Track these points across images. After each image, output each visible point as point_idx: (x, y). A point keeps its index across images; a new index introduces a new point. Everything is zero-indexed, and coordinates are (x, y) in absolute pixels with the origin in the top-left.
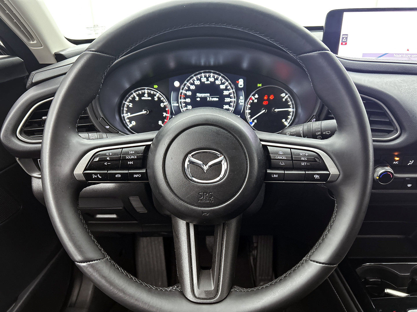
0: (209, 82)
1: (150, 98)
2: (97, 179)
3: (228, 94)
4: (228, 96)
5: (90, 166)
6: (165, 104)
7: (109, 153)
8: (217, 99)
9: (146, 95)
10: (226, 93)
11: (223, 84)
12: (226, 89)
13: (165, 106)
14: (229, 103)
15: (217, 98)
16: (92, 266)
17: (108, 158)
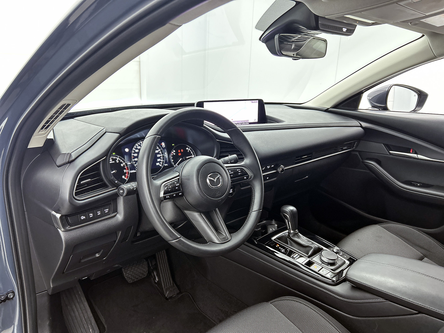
1: (114, 162)
3: (158, 152)
9: (111, 160)
13: (123, 165)
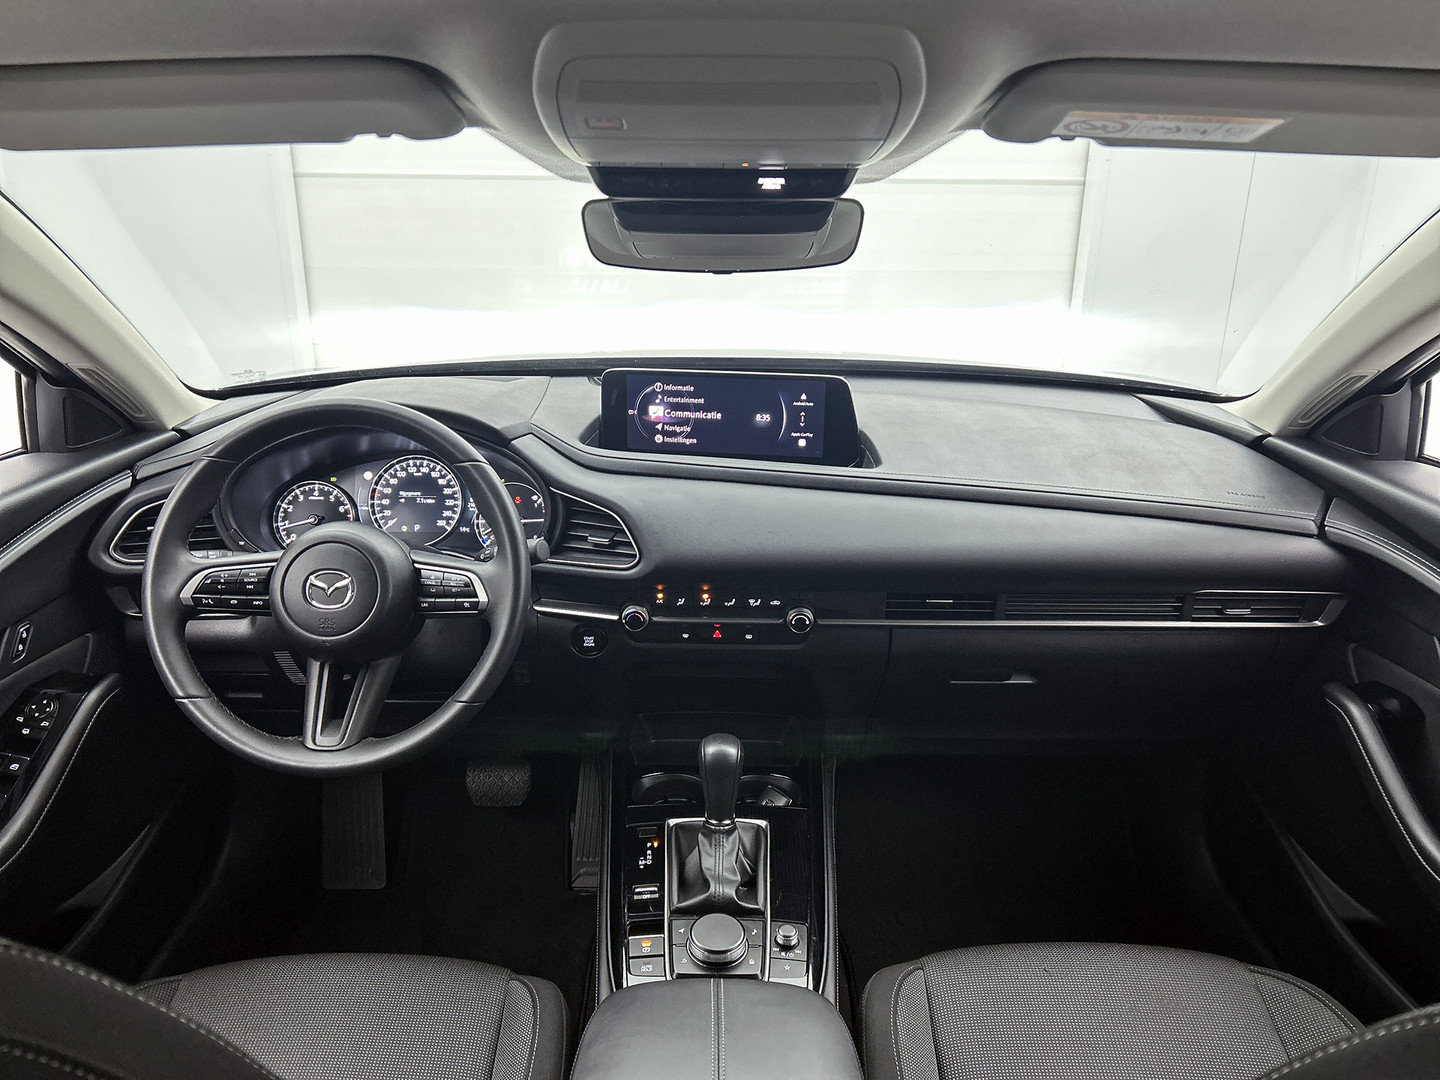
0: (420, 474)
1: (322, 498)
2: (208, 605)
3: (450, 493)
4: (452, 497)
5: (201, 589)
6: (346, 507)
7: (224, 575)
8: (433, 501)
9: (316, 493)
10: (447, 491)
11: (443, 477)
12: (448, 486)
13: (346, 510)
14: (451, 508)
15: (433, 499)
16: (194, 704)
17: (222, 581)
